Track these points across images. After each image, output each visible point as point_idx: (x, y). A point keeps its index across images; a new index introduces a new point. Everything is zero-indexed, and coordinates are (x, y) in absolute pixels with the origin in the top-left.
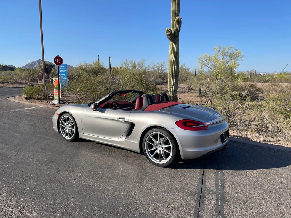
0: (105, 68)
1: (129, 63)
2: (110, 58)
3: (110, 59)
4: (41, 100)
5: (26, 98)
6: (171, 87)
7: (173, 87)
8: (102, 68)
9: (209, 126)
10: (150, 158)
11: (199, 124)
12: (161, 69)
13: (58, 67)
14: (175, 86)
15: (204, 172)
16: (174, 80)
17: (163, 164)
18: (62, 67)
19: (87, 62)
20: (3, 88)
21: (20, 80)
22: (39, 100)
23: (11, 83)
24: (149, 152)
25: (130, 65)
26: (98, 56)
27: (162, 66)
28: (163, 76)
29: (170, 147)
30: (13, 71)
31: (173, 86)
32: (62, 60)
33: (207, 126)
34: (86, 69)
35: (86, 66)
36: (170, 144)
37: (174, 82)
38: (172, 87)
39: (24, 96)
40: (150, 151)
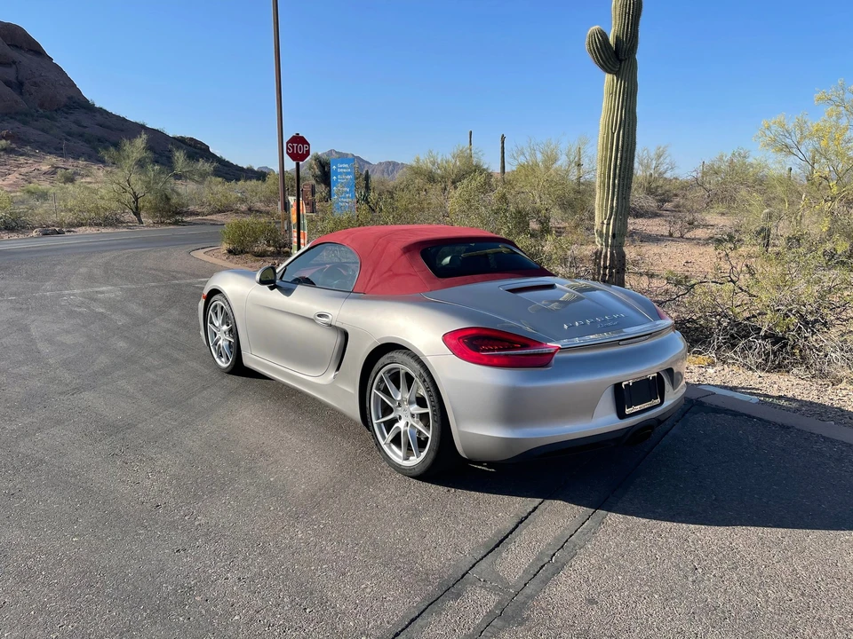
0: (485, 167)
1: (537, 152)
2: (503, 138)
3: (503, 143)
4: (264, 256)
5: (230, 252)
6: (603, 223)
7: (608, 224)
8: (478, 169)
9: (556, 355)
10: (382, 442)
11: (525, 346)
12: (656, 167)
13: (298, 165)
14: (615, 220)
15: (534, 511)
16: (612, 200)
17: (411, 468)
18: (342, 168)
19: (434, 153)
20: (214, 224)
21: (259, 205)
22: (258, 256)
23: (237, 211)
24: (382, 425)
25: (539, 157)
26: (471, 132)
27: (659, 157)
28: (660, 191)
29: (428, 413)
30: (264, 180)
31: (609, 219)
32: (309, 145)
33: (553, 354)
34: (431, 172)
35: (434, 165)
36: (426, 407)
37: (612, 208)
38: (605, 222)
39: (225, 247)
40: (384, 422)
